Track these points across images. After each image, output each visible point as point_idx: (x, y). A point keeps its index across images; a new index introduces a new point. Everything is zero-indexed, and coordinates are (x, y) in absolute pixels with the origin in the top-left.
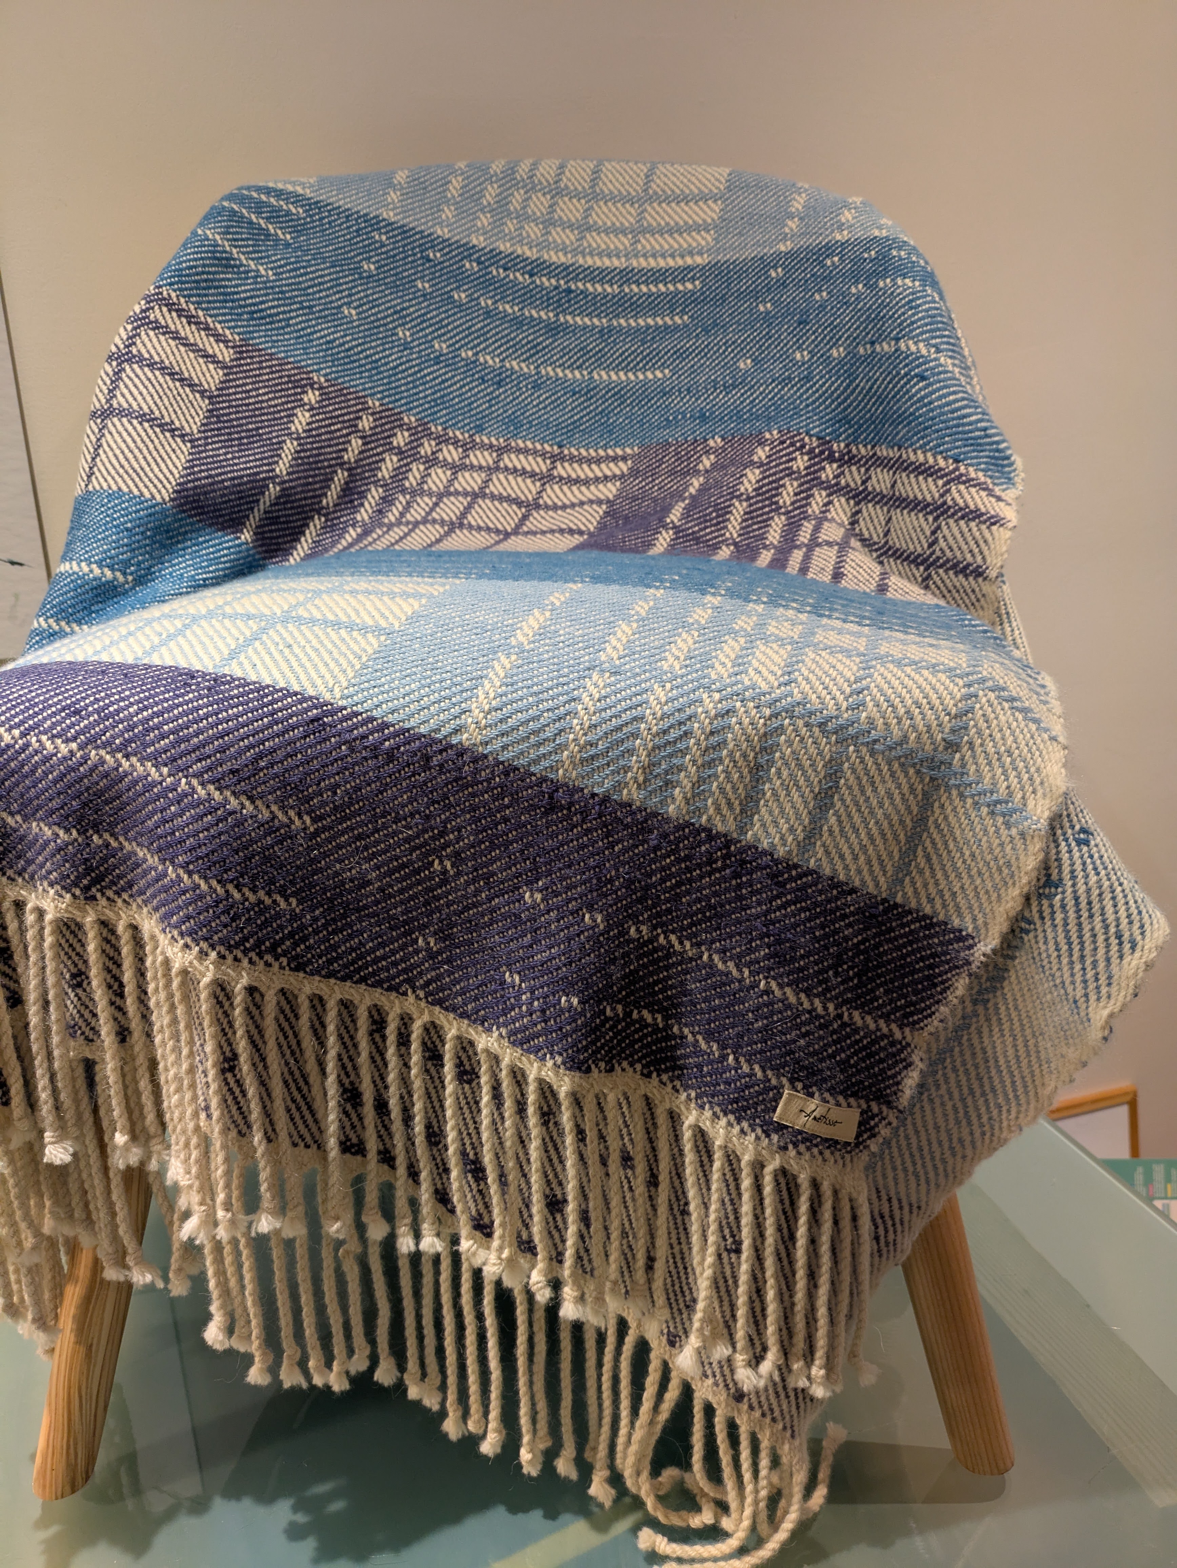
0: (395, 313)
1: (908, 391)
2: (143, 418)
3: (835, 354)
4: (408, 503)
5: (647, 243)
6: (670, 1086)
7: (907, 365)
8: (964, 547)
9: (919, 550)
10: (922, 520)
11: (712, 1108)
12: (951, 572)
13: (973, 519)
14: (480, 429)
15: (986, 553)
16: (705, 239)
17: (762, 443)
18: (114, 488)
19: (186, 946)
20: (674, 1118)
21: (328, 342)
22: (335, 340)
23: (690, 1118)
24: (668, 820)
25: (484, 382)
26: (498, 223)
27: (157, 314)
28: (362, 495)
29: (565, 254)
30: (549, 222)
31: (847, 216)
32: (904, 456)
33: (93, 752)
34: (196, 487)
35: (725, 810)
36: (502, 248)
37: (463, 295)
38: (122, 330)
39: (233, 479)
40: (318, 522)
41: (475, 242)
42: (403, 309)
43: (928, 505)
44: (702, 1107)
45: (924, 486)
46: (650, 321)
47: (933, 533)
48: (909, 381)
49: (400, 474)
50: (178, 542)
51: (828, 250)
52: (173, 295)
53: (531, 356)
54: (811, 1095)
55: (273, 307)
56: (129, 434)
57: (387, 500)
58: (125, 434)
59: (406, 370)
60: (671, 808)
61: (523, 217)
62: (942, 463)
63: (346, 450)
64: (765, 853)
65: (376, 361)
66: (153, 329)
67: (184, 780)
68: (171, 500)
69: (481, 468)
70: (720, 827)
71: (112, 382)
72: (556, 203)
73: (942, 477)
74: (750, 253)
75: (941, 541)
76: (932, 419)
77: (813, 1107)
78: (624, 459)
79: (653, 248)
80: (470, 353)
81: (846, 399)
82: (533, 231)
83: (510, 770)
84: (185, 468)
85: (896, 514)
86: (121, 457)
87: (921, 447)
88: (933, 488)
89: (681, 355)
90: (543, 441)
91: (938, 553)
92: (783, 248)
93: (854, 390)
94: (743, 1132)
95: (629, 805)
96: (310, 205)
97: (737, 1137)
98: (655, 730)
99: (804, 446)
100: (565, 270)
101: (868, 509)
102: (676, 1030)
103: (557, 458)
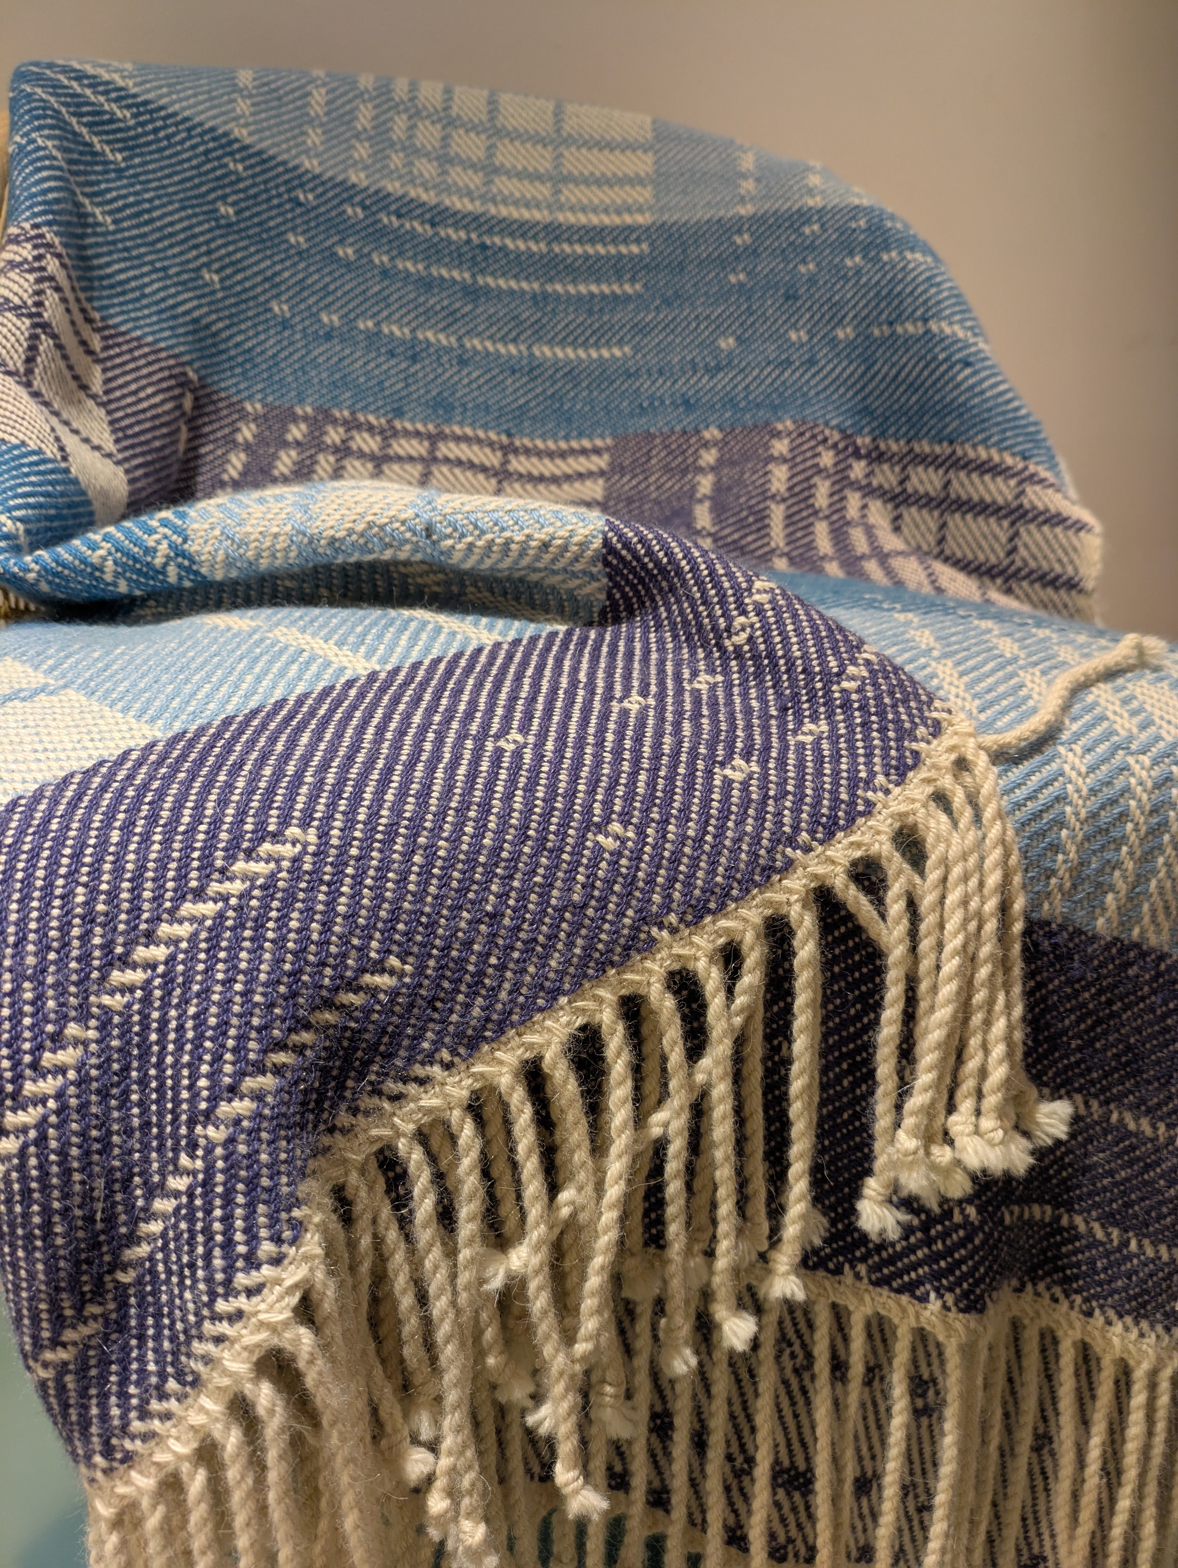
1: (953, 379)
3: (841, 335)
5: (572, 194)
7: (944, 349)
8: (1050, 556)
9: (993, 560)
10: (994, 526)
12: (1037, 584)
13: (1058, 524)
14: (399, 413)
15: (1077, 562)
16: (643, 195)
17: (778, 435)
21: (195, 320)
22: (201, 317)
23: (1071, 1333)
25: (393, 357)
26: (380, 156)
29: (472, 200)
30: (445, 160)
31: (814, 180)
32: (960, 452)
36: (391, 188)
37: (350, 251)
41: (355, 179)
43: (1000, 509)
45: (992, 487)
46: (594, 288)
47: (1011, 539)
48: (951, 367)
51: (804, 216)
53: (449, 325)
60: (1101, 922)
61: (412, 151)
62: (1010, 461)
70: (1153, 941)
72: (449, 136)
73: (1013, 476)
74: (702, 214)
75: (1022, 549)
76: (989, 410)
78: (597, 452)
79: (580, 200)
80: (370, 323)
81: (863, 388)
82: (426, 168)
85: (955, 521)
87: (981, 442)
88: (1004, 489)
89: (641, 330)
90: (486, 427)
91: (1019, 563)
92: (743, 212)
93: (873, 377)
94: (1142, 1335)
95: (1048, 924)
96: (137, 105)
97: (1135, 1343)
98: (1083, 814)
99: (825, 440)
100: (475, 221)
101: (911, 514)
102: (1064, 1221)
103: (509, 451)
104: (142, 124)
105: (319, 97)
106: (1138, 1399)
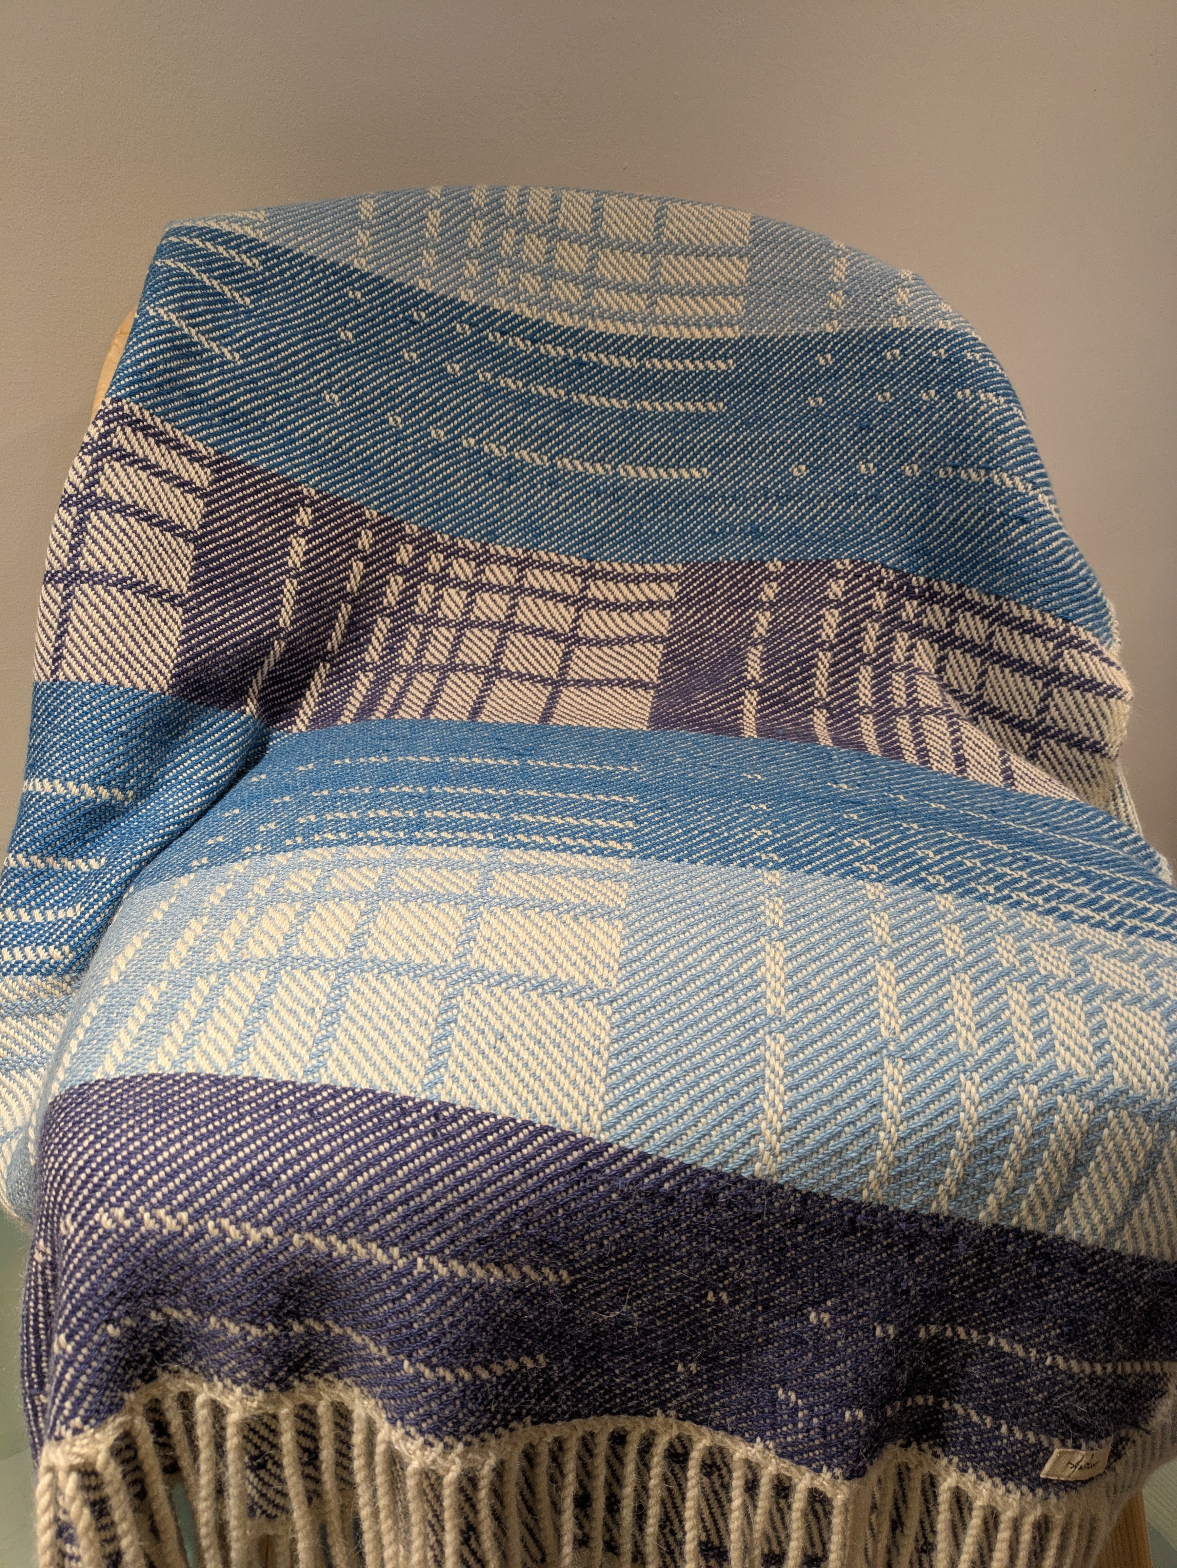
0: (383, 394)
1: (1006, 534)
2: (124, 583)
3: (908, 472)
4: (422, 636)
5: (667, 306)
6: (930, 1452)
7: (1002, 503)
8: (1080, 720)
9: (1025, 715)
10: (1029, 684)
11: (976, 1471)
12: (1064, 745)
13: (1089, 690)
14: (492, 537)
15: (1104, 728)
16: (734, 306)
17: (834, 575)
18: (98, 679)
19: (428, 1444)
20: (931, 1484)
21: (313, 441)
22: (320, 436)
23: (949, 1481)
24: (977, 1225)
25: (492, 477)
26: (488, 273)
27: (122, 438)
28: (368, 629)
29: (571, 315)
30: (549, 274)
31: (903, 297)
32: (1005, 609)
33: (296, 1237)
34: (196, 665)
35: (1038, 1210)
36: (497, 306)
37: (457, 367)
38: (77, 463)
39: (236, 645)
40: (323, 670)
41: (464, 297)
42: (392, 388)
43: (1037, 668)
44: (964, 1471)
45: (1031, 646)
46: (679, 405)
47: (1043, 699)
48: (1006, 522)
49: (408, 598)
50: (179, 734)
51: (887, 338)
52: (136, 408)
53: (544, 444)
54: (1078, 1447)
55: (246, 402)
56: (108, 607)
57: (397, 635)
58: (102, 607)
59: (402, 466)
60: (982, 1215)
61: (518, 266)
62: (1051, 623)
63: (347, 578)
64: (1073, 1243)
65: (367, 459)
66: (118, 460)
67: (420, 1261)
68: (171, 687)
69: (502, 588)
70: (1030, 1226)
71: (74, 535)
72: (554, 248)
73: (1051, 639)
74: (790, 330)
75: (1053, 709)
76: (1037, 570)
77: (1079, 1457)
78: (668, 579)
79: (673, 313)
80: (472, 441)
81: (923, 527)
82: (531, 283)
83: (807, 1196)
84: (181, 643)
85: (994, 671)
86: (101, 638)
87: (1026, 602)
88: (1042, 650)
89: (721, 452)
90: (568, 553)
91: (1049, 722)
92: (829, 329)
93: (934, 517)
94: (1008, 1491)
95: (937, 1216)
96: (265, 253)
97: (1002, 1497)
98: (971, 1137)
99: (881, 581)
100: (572, 337)
101: (956, 657)
102: (946, 1406)
103: (589, 575)
104: (269, 269)
105: (433, 221)
106: (1004, 1535)
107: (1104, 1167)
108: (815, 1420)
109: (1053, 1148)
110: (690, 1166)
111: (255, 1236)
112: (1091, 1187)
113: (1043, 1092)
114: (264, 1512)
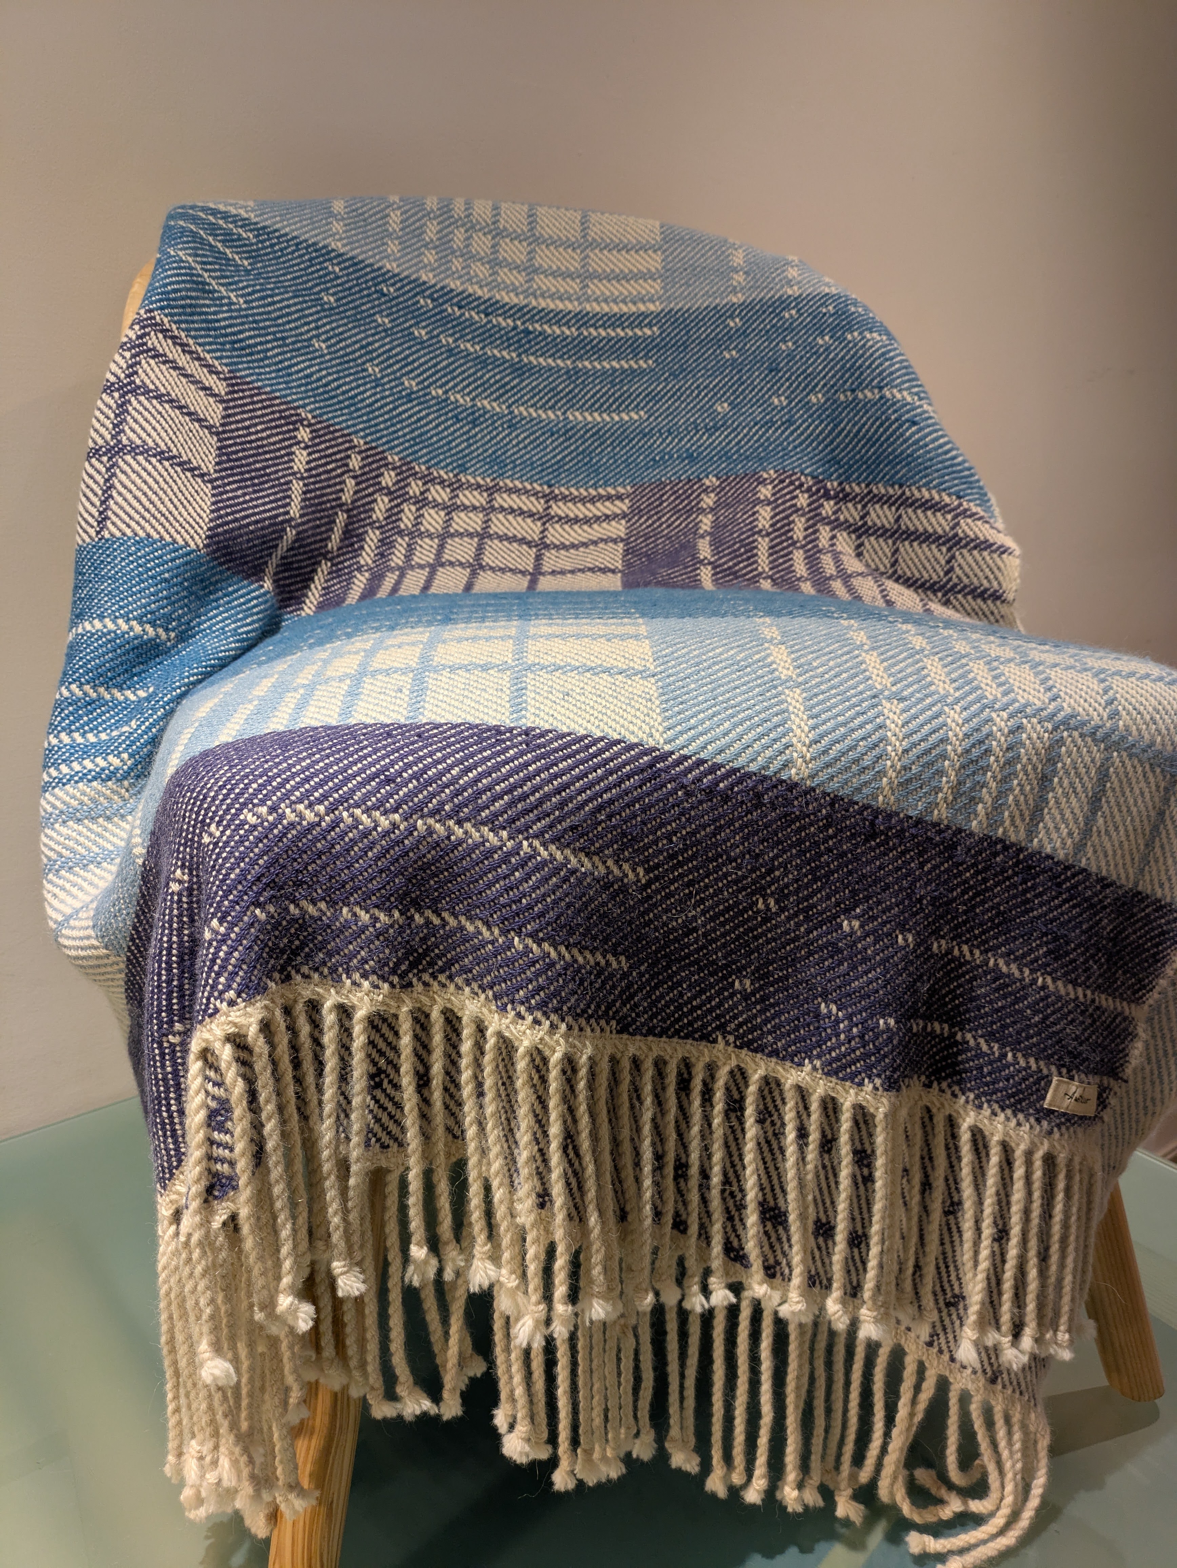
0: (362, 347)
1: (902, 435)
2: (162, 456)
3: (814, 400)
4: (409, 545)
5: (596, 288)
6: (949, 1092)
7: (895, 411)
8: (980, 574)
9: (935, 578)
10: (935, 551)
11: (990, 1106)
12: (969, 597)
13: (985, 549)
14: (463, 469)
15: (1001, 578)
16: (654, 287)
17: (763, 482)
18: (142, 534)
19: (536, 1022)
20: (952, 1124)
21: (307, 376)
22: (312, 374)
23: (968, 1120)
24: (971, 834)
25: (458, 421)
26: (444, 260)
27: (154, 340)
28: (361, 538)
29: (517, 295)
30: (495, 263)
31: (792, 273)
32: (908, 493)
33: (420, 822)
34: (226, 532)
35: (1018, 821)
36: (453, 286)
37: (423, 332)
38: (117, 358)
39: (257, 522)
40: (325, 567)
41: (424, 278)
42: (369, 344)
43: (940, 537)
44: (980, 1107)
45: (933, 520)
46: (614, 364)
47: (948, 562)
48: (901, 426)
49: (393, 515)
50: (211, 593)
51: (784, 303)
52: (166, 320)
53: (501, 396)
54: (1072, 1078)
55: (251, 337)
56: (149, 474)
57: (386, 544)
58: (144, 474)
59: (382, 407)
60: (974, 823)
61: (469, 256)
62: (947, 500)
63: (342, 490)
64: (1049, 857)
65: (352, 398)
66: (153, 357)
67: (525, 843)
68: (205, 546)
69: (475, 508)
70: (1013, 838)
71: (117, 416)
72: (498, 244)
73: (949, 512)
74: (702, 302)
75: (957, 569)
76: (931, 459)
77: (1074, 1089)
78: (620, 497)
79: (603, 293)
80: (440, 392)
81: (832, 442)
82: (481, 270)
83: (836, 799)
84: (212, 511)
85: (905, 547)
86: (144, 499)
87: (924, 485)
88: (943, 522)
89: (653, 398)
90: (531, 480)
91: (955, 580)
92: (735, 300)
93: (840, 433)
94: (1019, 1124)
95: (939, 824)
96: (258, 230)
97: (1014, 1130)
98: (959, 750)
99: (802, 485)
100: (519, 311)
101: (870, 542)
102: (959, 1037)
103: (550, 498)
104: (262, 242)
105: (395, 219)
106: (1019, 1172)
107: (1066, 782)
108: (855, 1030)
109: (1024, 760)
110: (738, 770)
111: (384, 823)
112: (1057, 802)
113: (1011, 716)
114: (378, 1140)
